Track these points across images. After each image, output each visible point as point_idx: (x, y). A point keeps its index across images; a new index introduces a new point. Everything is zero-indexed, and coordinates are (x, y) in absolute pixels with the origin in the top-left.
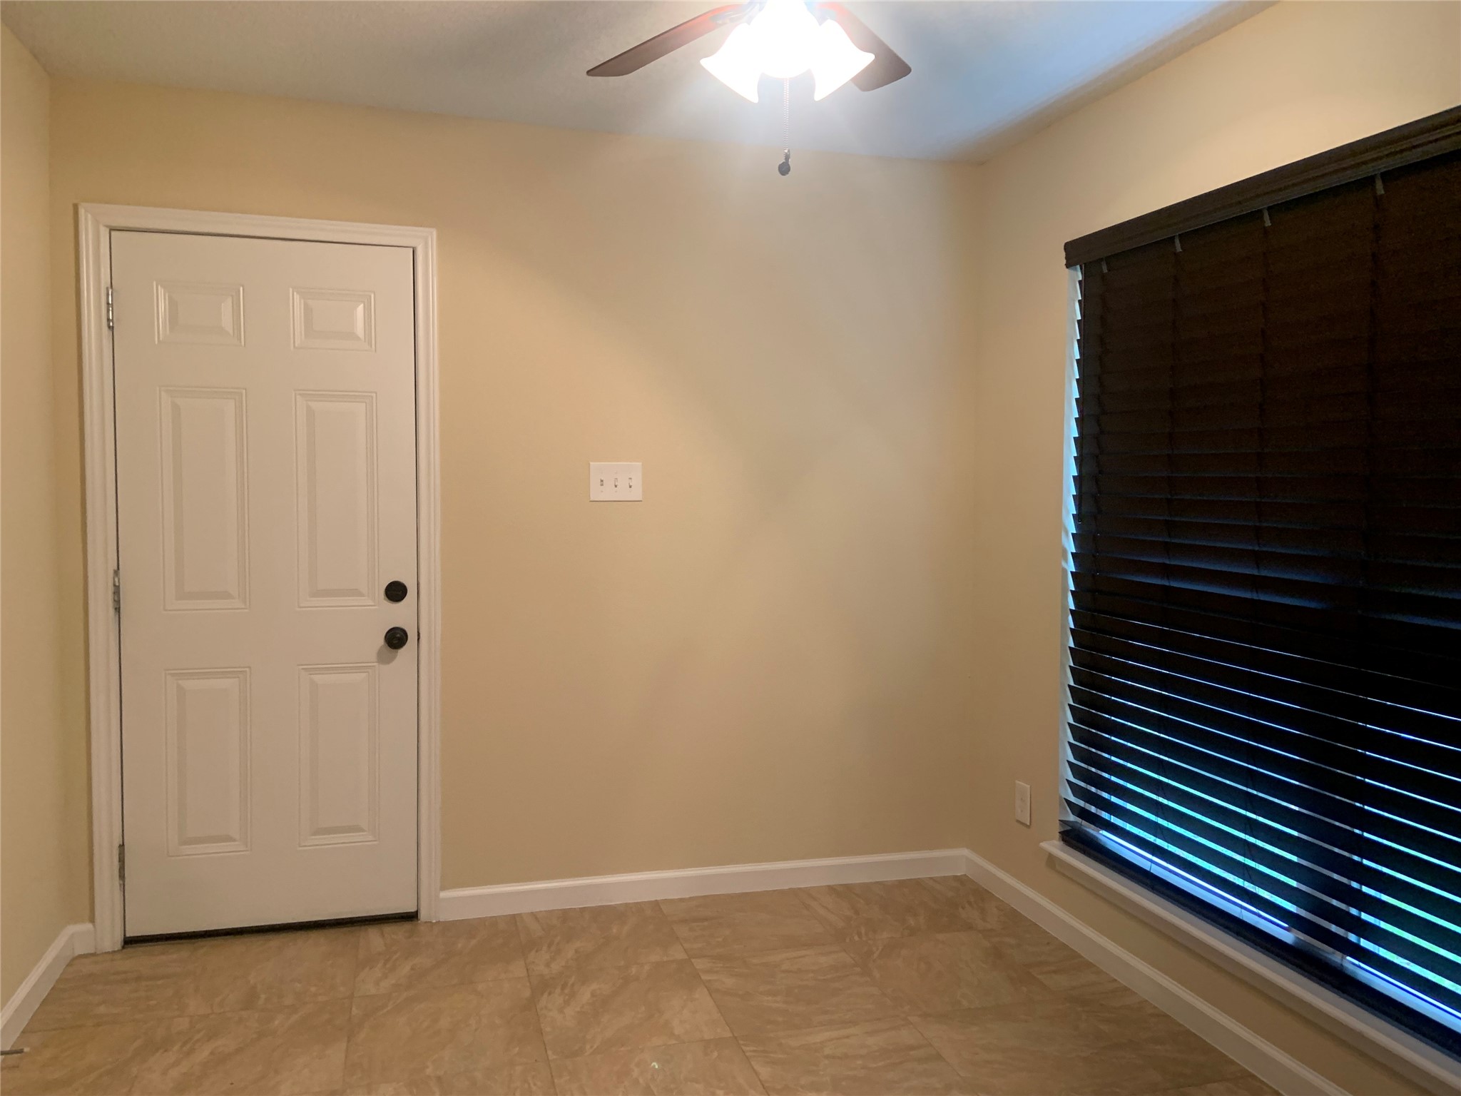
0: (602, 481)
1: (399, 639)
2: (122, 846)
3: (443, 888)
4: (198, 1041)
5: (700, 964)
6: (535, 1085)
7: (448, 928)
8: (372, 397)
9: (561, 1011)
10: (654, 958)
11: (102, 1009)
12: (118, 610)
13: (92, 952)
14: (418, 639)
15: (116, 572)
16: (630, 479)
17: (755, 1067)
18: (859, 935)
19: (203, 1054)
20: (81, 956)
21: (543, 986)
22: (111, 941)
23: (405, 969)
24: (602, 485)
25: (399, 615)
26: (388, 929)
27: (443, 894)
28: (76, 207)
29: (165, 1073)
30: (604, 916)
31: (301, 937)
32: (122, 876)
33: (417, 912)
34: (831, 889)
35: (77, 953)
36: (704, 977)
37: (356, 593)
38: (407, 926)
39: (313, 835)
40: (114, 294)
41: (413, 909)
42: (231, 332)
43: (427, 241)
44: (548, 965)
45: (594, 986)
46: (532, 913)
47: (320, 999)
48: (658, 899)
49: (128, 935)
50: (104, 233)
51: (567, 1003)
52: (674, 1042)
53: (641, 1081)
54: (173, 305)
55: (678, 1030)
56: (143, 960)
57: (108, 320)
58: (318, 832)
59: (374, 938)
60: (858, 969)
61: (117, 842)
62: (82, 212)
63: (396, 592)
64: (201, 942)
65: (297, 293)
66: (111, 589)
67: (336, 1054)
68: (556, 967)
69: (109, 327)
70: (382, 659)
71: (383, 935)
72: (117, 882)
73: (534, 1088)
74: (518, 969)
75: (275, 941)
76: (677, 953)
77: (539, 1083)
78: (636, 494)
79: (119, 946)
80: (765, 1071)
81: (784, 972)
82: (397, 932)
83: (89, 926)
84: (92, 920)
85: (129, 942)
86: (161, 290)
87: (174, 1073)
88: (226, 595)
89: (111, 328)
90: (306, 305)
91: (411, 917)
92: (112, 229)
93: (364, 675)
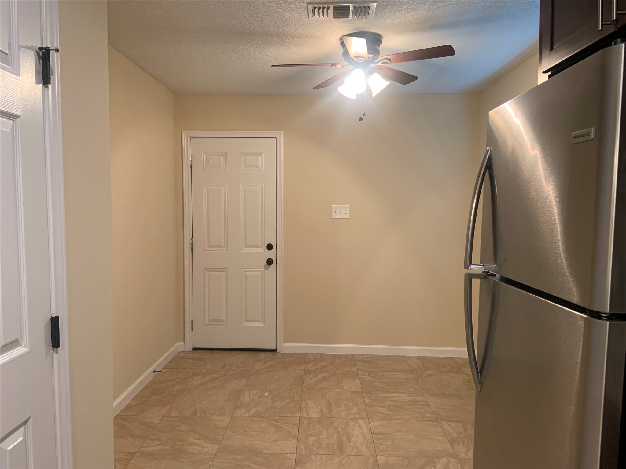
0: (336, 211)
1: (270, 262)
2: (193, 320)
3: (284, 342)
4: (207, 375)
5: (360, 373)
6: (296, 395)
7: (284, 355)
8: (263, 185)
9: (311, 379)
10: (346, 369)
11: (184, 365)
12: (192, 250)
13: (184, 351)
14: (277, 262)
15: (192, 239)
16: (346, 211)
17: (365, 400)
18: (421, 371)
19: (208, 378)
20: (180, 352)
21: (309, 372)
22: (189, 348)
23: (269, 364)
24: (336, 213)
25: (271, 254)
26: (267, 353)
27: (284, 344)
28: (181, 132)
29: (197, 381)
30: (334, 357)
31: (241, 353)
32: (192, 329)
33: (276, 349)
34: (418, 357)
35: (180, 351)
36: (360, 376)
37: (258, 247)
38: (273, 353)
39: (245, 322)
40: (192, 157)
41: (275, 348)
42: (223, 167)
43: (280, 135)
44: (312, 367)
45: (324, 374)
46: (312, 354)
47: (243, 368)
48: (355, 354)
49: (194, 347)
50: (189, 139)
51: (314, 377)
52: (342, 391)
53: (328, 398)
54: (208, 160)
55: (345, 388)
56: (197, 354)
57: (190, 165)
58: (247, 321)
59: (262, 355)
60: (414, 380)
61: (191, 319)
62: (183, 133)
63: (270, 247)
64: (213, 351)
65: (242, 154)
66: (190, 244)
67: (244, 381)
68: (314, 368)
69: (190, 167)
70: (266, 268)
71: (265, 355)
72: (191, 331)
73: (296, 396)
74: (302, 367)
75: (234, 353)
76: (355, 369)
77: (298, 395)
78: (347, 216)
79: (191, 350)
80: (367, 401)
81: (387, 378)
82: (270, 354)
83: (183, 343)
84: (184, 342)
85: (194, 349)
86: (204, 155)
87: (199, 381)
88: (221, 247)
89: (191, 167)
90: (244, 158)
91: (275, 350)
92: (191, 138)
93: (260, 273)
